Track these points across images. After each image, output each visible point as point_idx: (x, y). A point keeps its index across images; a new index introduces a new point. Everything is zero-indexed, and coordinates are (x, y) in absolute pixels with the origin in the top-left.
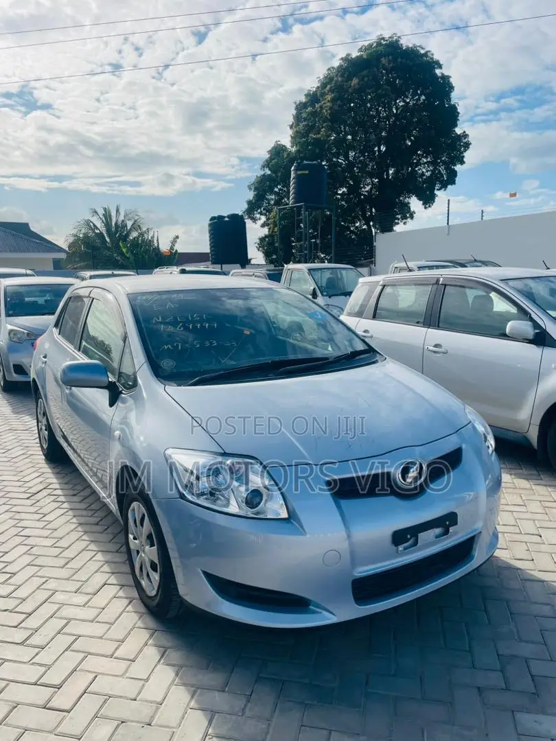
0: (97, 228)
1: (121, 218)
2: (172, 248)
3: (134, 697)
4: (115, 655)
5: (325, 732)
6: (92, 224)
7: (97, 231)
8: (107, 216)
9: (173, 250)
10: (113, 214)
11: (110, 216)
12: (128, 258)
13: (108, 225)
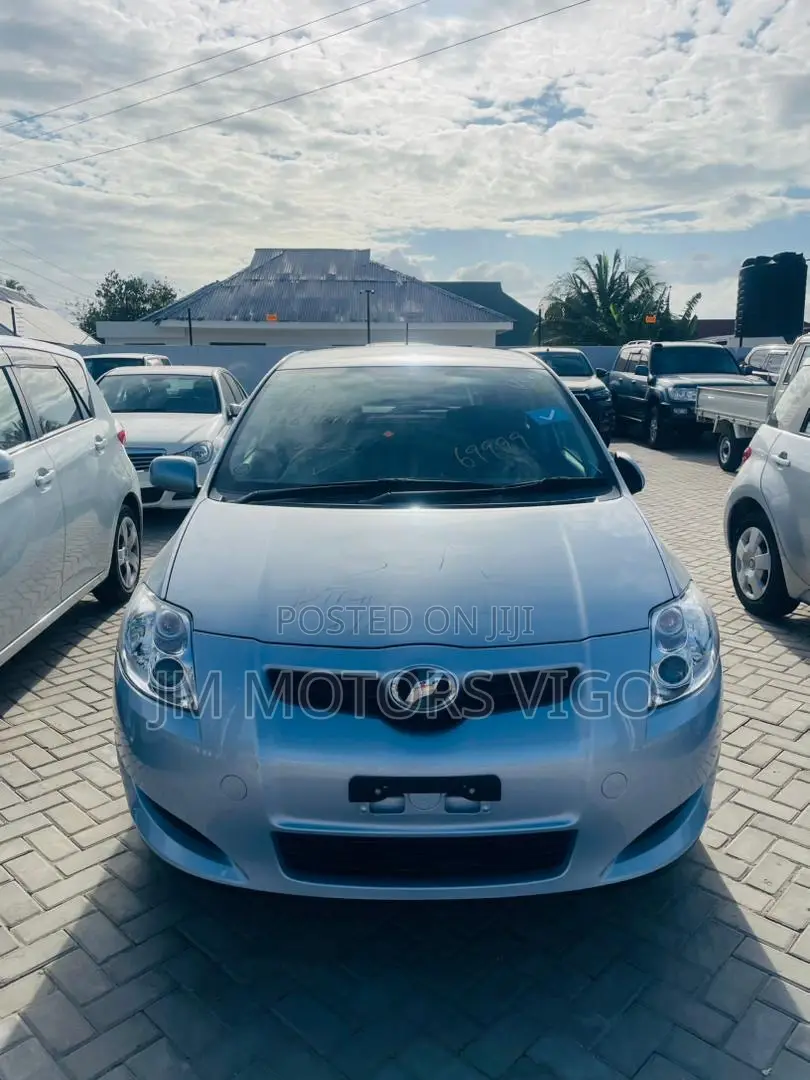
0: (585, 286)
1: (622, 269)
2: (688, 314)
3: (33, 889)
4: (74, 837)
5: (155, 1032)
6: (578, 281)
7: (584, 291)
8: (602, 267)
9: (689, 315)
10: (611, 264)
11: (606, 267)
12: (618, 329)
13: (600, 280)
